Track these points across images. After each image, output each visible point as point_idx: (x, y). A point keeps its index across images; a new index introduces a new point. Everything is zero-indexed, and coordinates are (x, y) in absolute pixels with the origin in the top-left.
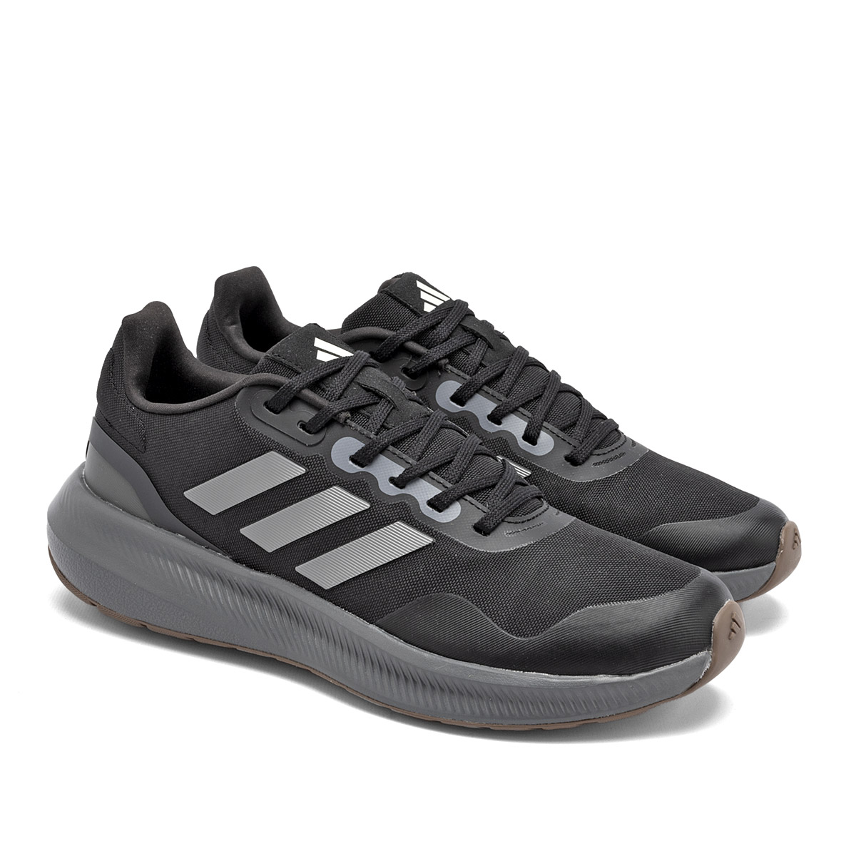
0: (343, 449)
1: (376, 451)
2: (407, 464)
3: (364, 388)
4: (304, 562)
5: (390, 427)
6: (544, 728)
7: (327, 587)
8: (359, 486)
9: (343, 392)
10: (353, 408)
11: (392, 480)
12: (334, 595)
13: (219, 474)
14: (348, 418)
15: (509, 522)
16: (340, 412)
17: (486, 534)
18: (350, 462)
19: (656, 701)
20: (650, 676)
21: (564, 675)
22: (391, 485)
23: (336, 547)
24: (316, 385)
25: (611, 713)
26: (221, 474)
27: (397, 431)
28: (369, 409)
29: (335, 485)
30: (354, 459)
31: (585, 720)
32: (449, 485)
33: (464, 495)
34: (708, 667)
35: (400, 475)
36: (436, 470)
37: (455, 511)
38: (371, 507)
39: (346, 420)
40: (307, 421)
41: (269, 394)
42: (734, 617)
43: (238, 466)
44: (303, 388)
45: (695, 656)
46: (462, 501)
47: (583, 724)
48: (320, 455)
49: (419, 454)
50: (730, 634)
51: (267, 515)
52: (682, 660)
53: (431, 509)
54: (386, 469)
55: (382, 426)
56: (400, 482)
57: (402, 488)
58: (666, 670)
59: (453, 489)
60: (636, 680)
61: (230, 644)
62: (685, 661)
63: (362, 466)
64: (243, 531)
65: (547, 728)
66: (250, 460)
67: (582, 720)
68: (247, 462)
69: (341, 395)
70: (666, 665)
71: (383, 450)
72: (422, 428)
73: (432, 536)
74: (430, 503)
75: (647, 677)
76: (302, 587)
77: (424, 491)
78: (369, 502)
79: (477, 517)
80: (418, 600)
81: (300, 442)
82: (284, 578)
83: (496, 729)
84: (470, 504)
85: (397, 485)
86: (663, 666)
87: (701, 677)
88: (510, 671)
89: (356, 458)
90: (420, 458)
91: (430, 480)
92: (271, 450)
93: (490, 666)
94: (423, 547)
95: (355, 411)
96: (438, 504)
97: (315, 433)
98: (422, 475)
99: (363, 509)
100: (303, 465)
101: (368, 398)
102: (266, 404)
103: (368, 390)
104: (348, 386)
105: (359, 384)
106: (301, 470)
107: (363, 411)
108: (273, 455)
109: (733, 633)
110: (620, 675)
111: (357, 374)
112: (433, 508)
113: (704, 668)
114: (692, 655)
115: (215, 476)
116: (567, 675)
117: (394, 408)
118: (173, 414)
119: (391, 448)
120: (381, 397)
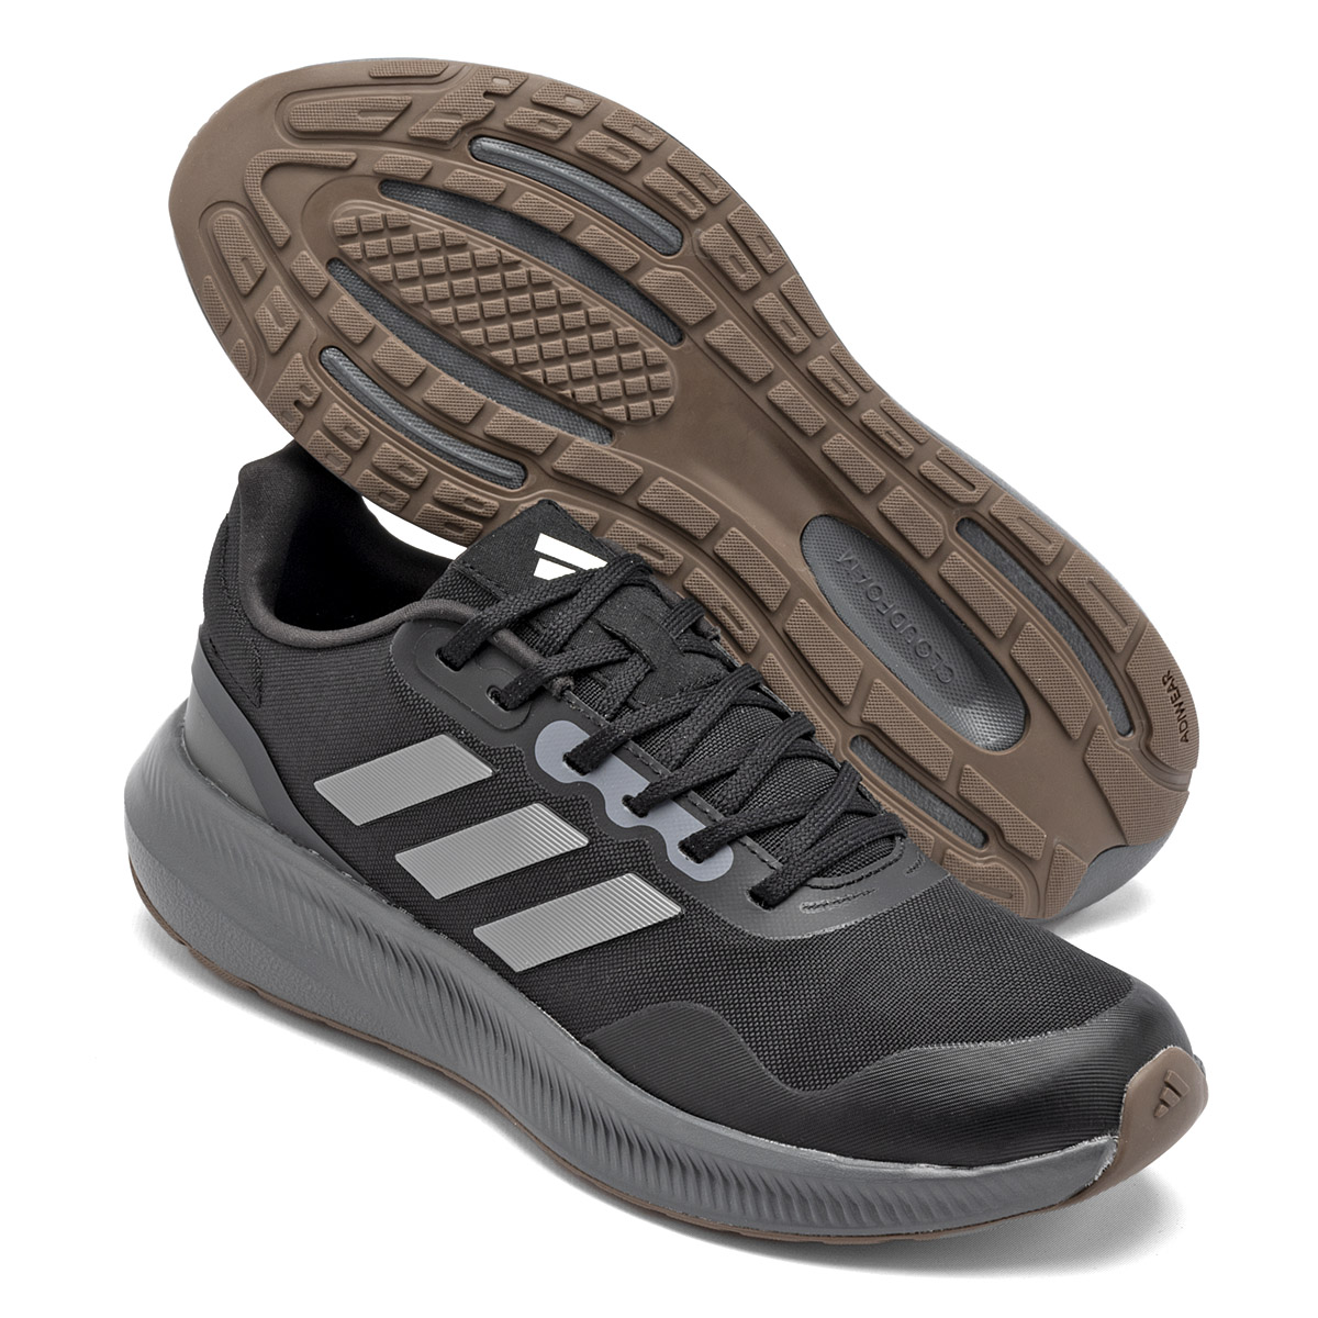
0: (556, 741)
1: (605, 748)
2: (654, 776)
3: (607, 631)
4: (487, 923)
5: (636, 707)
6: (825, 1242)
7: (517, 969)
8: (576, 807)
9: (570, 638)
10: (579, 670)
11: (627, 800)
12: (528, 983)
13: (365, 761)
14: (569, 688)
15: (813, 888)
16: (555, 677)
17: (768, 906)
18: (565, 764)
19: (1015, 1213)
20: (1003, 1172)
21: (861, 1158)
22: (626, 808)
23: (533, 904)
24: (522, 624)
25: (937, 1228)
26: (369, 760)
27: (647, 715)
28: (609, 671)
29: (537, 801)
30: (570, 759)
31: (892, 1235)
32: (720, 817)
33: (741, 837)
34: (1109, 1162)
35: (640, 794)
36: (701, 788)
37: (723, 862)
38: (591, 843)
39: (563, 691)
40: (502, 688)
41: (444, 636)
42: (1168, 1079)
43: (392, 751)
44: (500, 628)
45: (1086, 1143)
46: (738, 846)
47: (890, 1241)
48: (517, 748)
49: (678, 757)
50: (1157, 1107)
51: (434, 838)
52: (1062, 1148)
53: (684, 856)
54: (619, 781)
55: (625, 704)
56: (639, 806)
57: (642, 815)
58: (1033, 1164)
59: (724, 825)
60: (979, 1177)
61: (378, 1039)
62: (1068, 1151)
63: (583, 772)
64: (400, 858)
65: (830, 1243)
66: (409, 745)
67: (888, 1235)
68: (405, 747)
69: (566, 644)
70: (1033, 1155)
71: (617, 749)
72: (694, 709)
73: (680, 903)
74: (684, 846)
75: (997, 1173)
76: (484, 961)
77: (677, 824)
78: (587, 834)
79: (759, 876)
80: (649, 1010)
81: (488, 723)
82: (460, 943)
83: (749, 1235)
84: (749, 853)
85: (634, 811)
86: (1028, 1156)
87: (1096, 1178)
88: (776, 1143)
89: (573, 759)
90: (680, 765)
91: (690, 805)
92: (442, 732)
93: (747, 1132)
94: (665, 920)
95: (581, 675)
96: (697, 848)
97: (512, 709)
98: (677, 797)
99: (577, 846)
100: (488, 762)
101: (610, 650)
102: (439, 652)
103: (613, 636)
104: (580, 627)
105: (598, 623)
106: (486, 772)
107: (597, 675)
108: (444, 742)
109: (1162, 1106)
110: (954, 1166)
111: (600, 605)
112: (688, 855)
113: (1102, 1164)
114: (1081, 1141)
115: (360, 763)
116: (866, 1159)
117: (651, 671)
118: (304, 648)
119: (632, 745)
120: (632, 651)
